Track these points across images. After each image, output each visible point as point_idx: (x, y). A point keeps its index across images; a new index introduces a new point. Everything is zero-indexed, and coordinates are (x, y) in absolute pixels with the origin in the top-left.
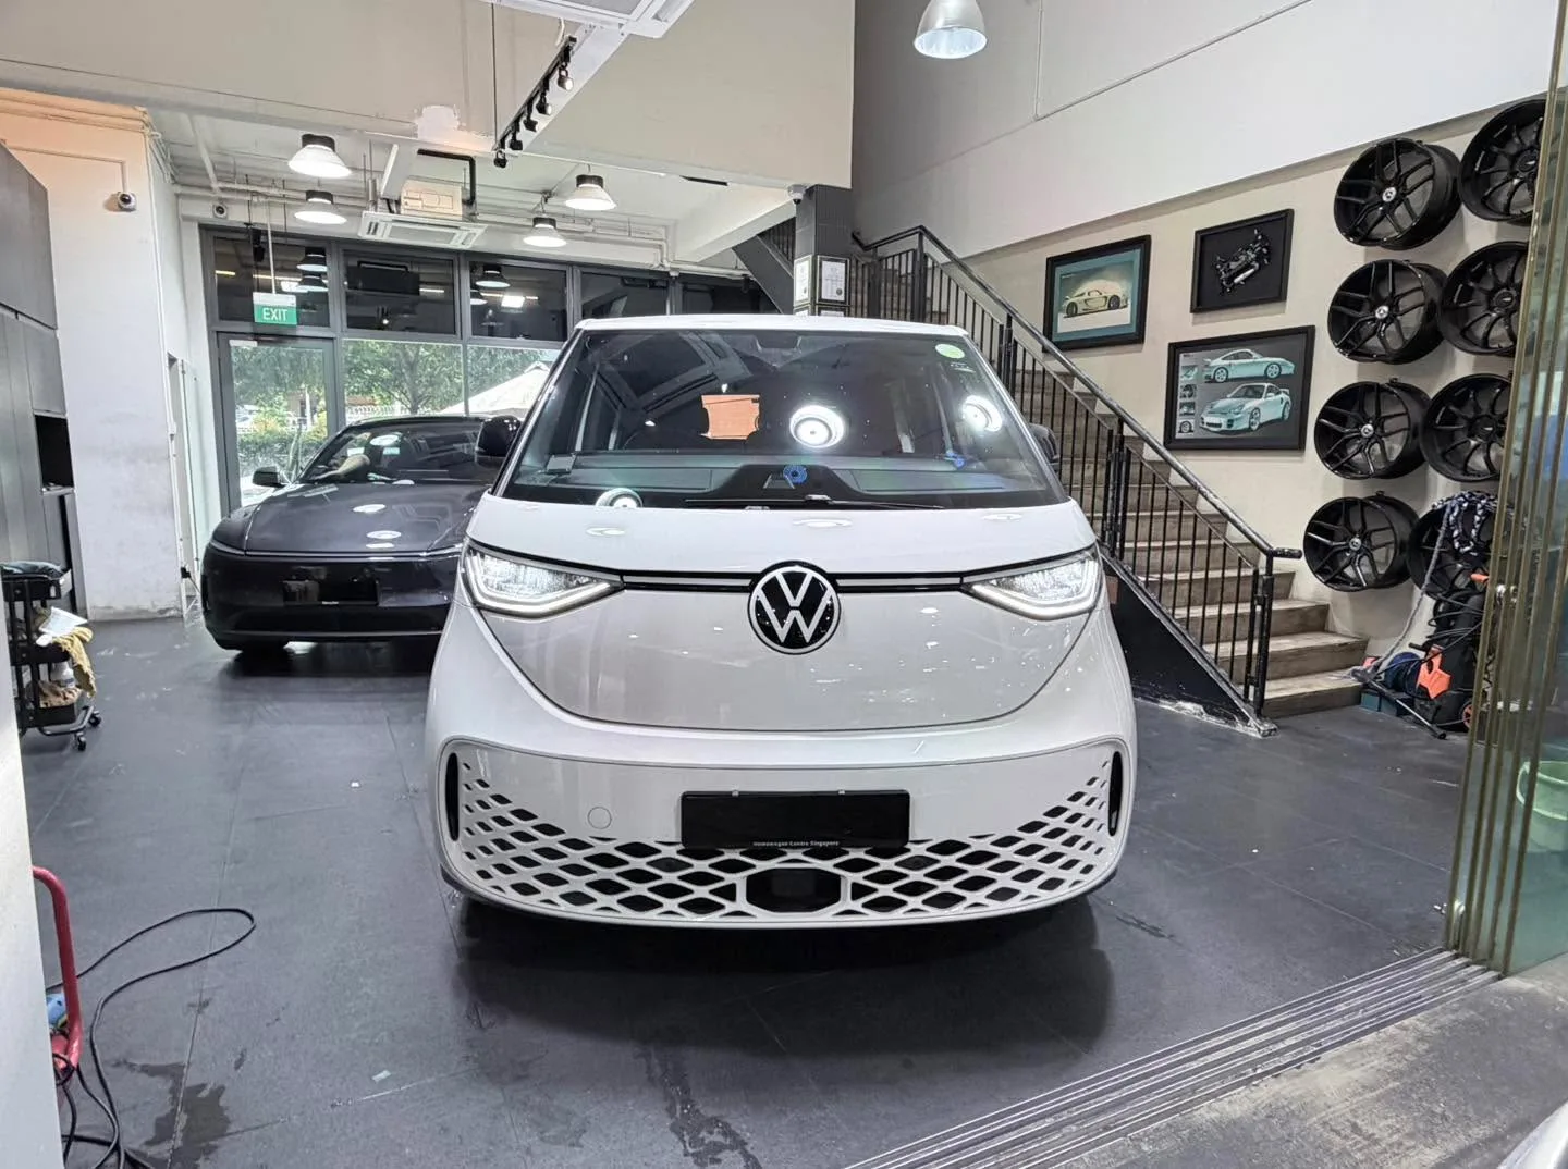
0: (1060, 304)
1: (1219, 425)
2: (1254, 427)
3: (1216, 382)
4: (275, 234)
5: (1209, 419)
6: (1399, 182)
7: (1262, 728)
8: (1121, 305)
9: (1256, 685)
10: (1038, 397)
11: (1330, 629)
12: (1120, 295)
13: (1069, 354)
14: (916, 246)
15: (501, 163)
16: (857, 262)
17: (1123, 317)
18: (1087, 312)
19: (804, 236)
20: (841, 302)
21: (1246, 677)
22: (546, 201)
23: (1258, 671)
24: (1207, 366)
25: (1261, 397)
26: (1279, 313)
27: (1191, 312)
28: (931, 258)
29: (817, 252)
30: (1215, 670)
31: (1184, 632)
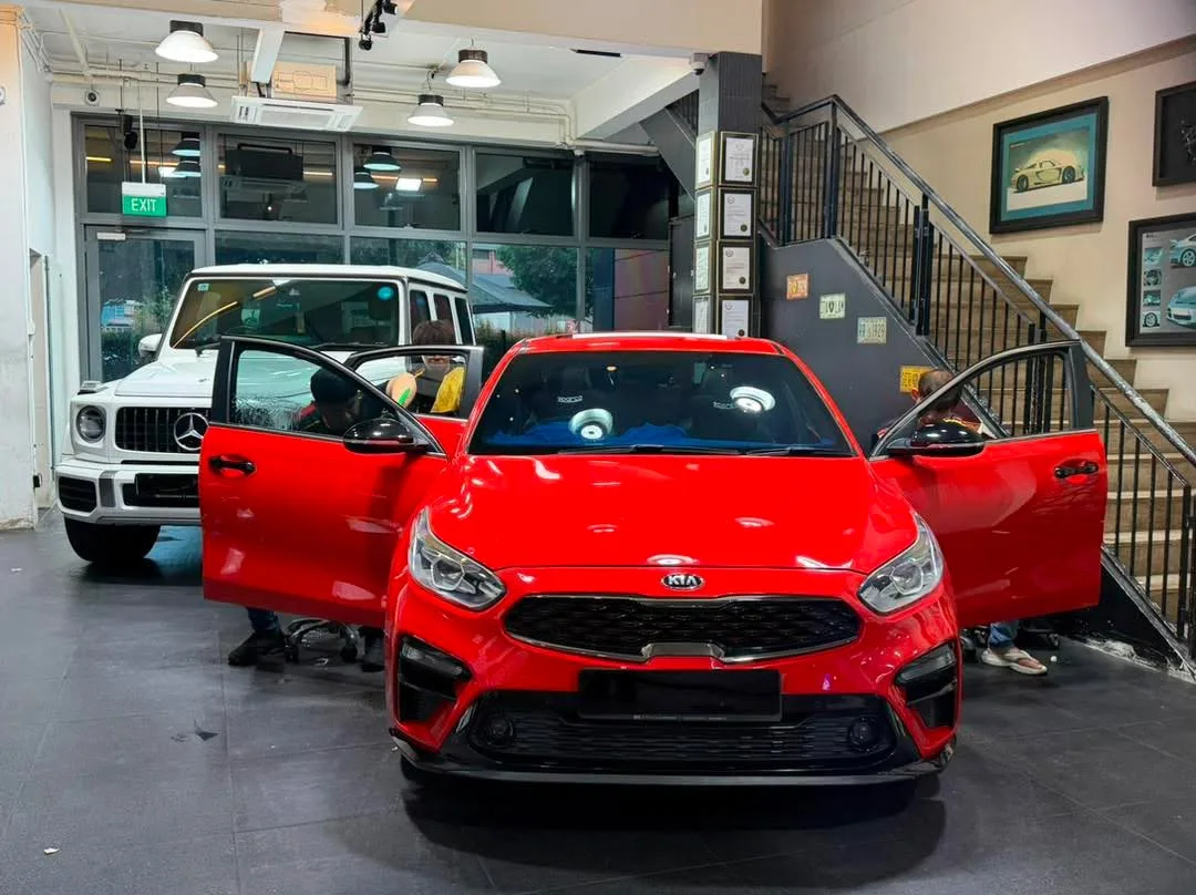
0: (1010, 176)
1: (1188, 318)
3: (1183, 266)
4: (146, 120)
5: (1176, 311)
8: (1076, 179)
12: (1076, 167)
14: (829, 118)
15: (366, 45)
16: (769, 136)
17: (1079, 192)
18: (1040, 186)
19: (708, 112)
20: (750, 183)
21: (1180, 612)
22: (433, 76)
23: (1191, 606)
24: (1173, 247)
27: (1154, 185)
28: (845, 131)
29: (720, 128)
30: (1145, 603)
31: (1114, 560)
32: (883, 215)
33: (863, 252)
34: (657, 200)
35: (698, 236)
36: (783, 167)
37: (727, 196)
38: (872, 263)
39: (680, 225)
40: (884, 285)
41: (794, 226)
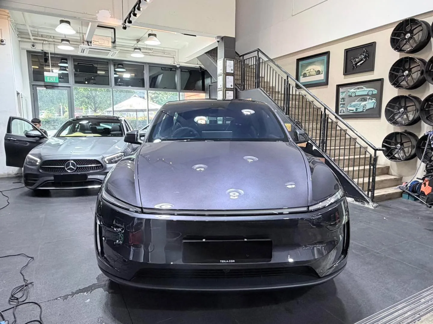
0: (301, 73)
1: (353, 110)
2: (364, 111)
4: (51, 54)
5: (349, 108)
6: (411, 32)
7: (374, 205)
8: (321, 73)
9: (372, 192)
10: (297, 103)
11: (390, 174)
12: (320, 70)
13: (308, 88)
14: (256, 55)
15: (125, 28)
16: (237, 61)
17: (322, 77)
18: (310, 76)
19: (221, 53)
20: (232, 73)
21: (368, 189)
22: (138, 43)
23: (372, 187)
24: (349, 92)
25: (366, 101)
26: (372, 74)
27: (343, 75)
28: (261, 58)
29: (225, 58)
30: (358, 187)
31: (347, 175)
32: (266, 84)
33: (268, 92)
34: (199, 80)
35: (218, 88)
37: (227, 76)
38: (271, 95)
39: (212, 85)
40: (275, 101)
41: (246, 86)
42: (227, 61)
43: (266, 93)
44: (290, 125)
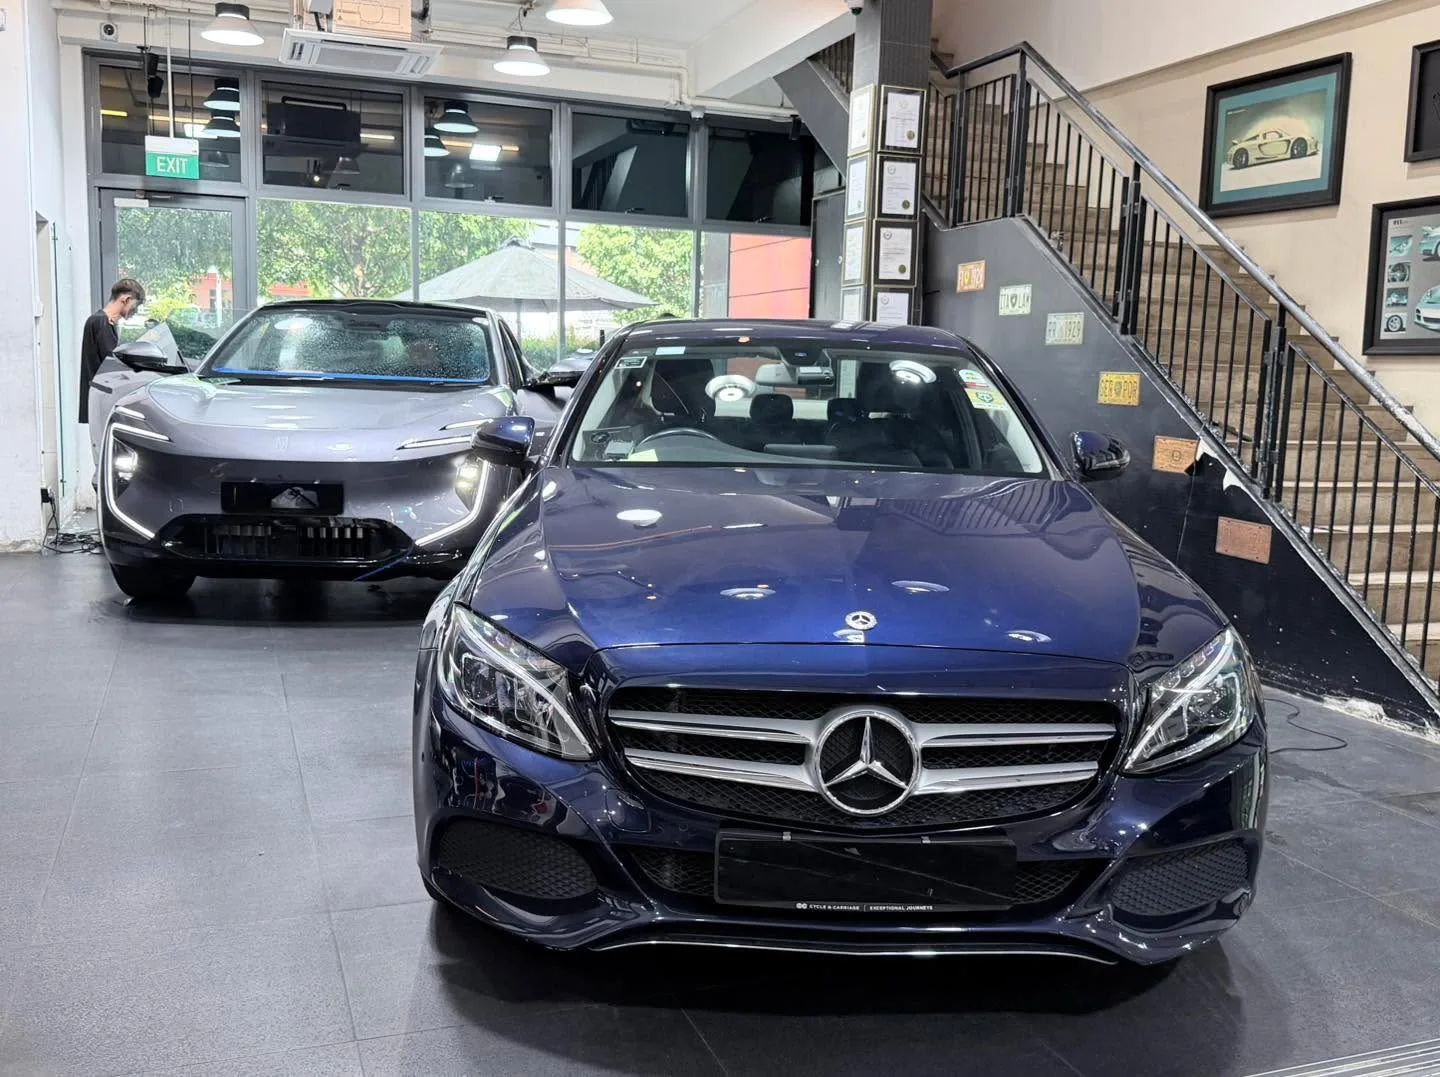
0: (1226, 150)
4: (175, 60)
5: (1426, 312)
8: (1309, 153)
10: (1185, 280)
12: (1309, 140)
13: (1220, 223)
14: (1016, 70)
16: (937, 92)
17: (1311, 169)
18: (1263, 161)
19: (866, 61)
20: (914, 150)
22: (525, 14)
24: (1426, 236)
27: (1405, 161)
28: (1037, 86)
29: (881, 82)
30: (1401, 656)
31: (1361, 603)
32: (1070, 195)
33: (1056, 235)
35: (850, 214)
36: (956, 130)
37: (887, 164)
38: (1067, 247)
39: (826, 200)
40: (1081, 274)
41: (966, 204)
42: (891, 96)
43: (1045, 235)
44: (1135, 378)
